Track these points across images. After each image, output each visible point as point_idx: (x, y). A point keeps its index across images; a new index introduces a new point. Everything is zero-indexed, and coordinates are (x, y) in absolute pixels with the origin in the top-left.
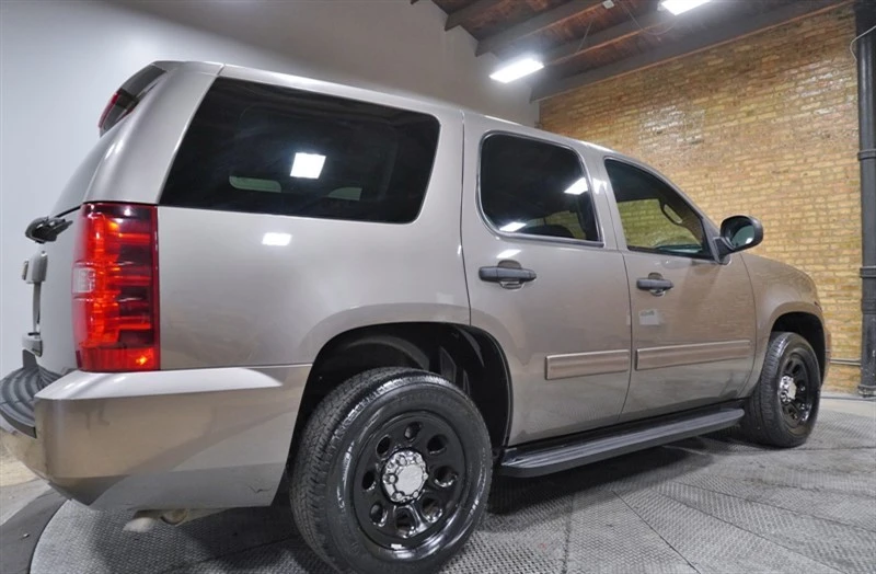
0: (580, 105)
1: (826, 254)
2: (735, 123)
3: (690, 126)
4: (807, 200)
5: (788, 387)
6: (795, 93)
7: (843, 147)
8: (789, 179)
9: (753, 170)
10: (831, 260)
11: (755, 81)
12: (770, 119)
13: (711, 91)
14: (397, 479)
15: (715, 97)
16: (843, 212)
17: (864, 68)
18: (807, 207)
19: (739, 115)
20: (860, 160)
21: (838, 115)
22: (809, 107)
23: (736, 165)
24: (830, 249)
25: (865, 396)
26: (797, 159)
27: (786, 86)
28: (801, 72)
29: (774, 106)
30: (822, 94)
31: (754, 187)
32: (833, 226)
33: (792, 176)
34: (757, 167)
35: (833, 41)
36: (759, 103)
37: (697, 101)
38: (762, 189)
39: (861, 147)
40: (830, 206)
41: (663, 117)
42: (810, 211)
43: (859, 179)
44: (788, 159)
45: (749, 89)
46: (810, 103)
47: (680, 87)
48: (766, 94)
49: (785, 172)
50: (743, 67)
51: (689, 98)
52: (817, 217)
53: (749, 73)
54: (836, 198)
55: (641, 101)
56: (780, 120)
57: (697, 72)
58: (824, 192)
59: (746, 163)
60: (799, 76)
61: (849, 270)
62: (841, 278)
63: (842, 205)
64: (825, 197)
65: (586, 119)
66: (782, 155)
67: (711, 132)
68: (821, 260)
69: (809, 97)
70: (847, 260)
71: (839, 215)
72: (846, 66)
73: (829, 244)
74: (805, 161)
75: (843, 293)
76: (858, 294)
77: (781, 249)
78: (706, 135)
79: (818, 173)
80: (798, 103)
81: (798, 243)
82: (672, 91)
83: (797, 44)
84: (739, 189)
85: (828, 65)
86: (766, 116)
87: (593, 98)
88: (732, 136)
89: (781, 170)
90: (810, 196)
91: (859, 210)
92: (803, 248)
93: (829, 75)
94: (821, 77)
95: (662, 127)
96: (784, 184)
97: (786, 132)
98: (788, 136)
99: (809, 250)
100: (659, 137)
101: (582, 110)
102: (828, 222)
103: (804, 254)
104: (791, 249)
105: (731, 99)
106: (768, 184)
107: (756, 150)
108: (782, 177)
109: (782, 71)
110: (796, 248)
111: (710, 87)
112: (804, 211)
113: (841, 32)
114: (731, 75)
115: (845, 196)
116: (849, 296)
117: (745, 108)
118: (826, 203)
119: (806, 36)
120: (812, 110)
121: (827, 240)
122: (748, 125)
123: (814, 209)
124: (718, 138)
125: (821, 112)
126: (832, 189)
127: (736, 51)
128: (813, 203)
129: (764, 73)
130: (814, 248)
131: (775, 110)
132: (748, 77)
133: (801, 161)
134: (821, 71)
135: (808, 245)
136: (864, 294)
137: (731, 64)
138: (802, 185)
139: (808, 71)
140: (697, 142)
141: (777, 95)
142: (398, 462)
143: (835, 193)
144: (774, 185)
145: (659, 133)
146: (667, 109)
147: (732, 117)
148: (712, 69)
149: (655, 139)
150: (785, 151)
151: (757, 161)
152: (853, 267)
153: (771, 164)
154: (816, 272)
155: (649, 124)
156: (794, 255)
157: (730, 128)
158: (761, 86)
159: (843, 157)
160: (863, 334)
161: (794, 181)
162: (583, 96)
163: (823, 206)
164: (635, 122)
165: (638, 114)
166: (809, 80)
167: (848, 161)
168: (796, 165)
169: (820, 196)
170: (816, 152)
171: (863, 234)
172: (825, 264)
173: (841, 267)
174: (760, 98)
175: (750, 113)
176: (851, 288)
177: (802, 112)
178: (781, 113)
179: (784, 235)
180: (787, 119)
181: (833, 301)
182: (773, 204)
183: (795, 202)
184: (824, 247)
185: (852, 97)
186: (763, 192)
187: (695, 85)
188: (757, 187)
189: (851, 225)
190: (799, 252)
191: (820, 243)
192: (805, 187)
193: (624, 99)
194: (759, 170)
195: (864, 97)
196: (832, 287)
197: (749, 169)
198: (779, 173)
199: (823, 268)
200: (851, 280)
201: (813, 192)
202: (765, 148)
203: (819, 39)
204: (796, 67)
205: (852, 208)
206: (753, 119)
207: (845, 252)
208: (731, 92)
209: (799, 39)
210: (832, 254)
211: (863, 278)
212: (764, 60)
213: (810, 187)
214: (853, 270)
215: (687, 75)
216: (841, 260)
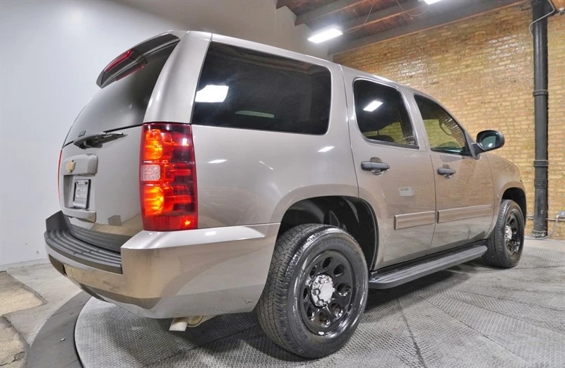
0: (360, 58)
1: (513, 152)
2: (459, 72)
3: (430, 73)
4: (502, 120)
5: (509, 233)
6: (495, 54)
7: (524, 88)
8: (491, 107)
9: (469, 101)
10: (516, 156)
11: (471, 46)
12: (480, 70)
13: (444, 51)
14: (320, 292)
15: (446, 56)
16: (523, 127)
17: (537, 41)
18: (502, 124)
19: (461, 67)
20: (535, 96)
21: (521, 68)
22: (503, 63)
23: (459, 98)
24: (515, 150)
25: (536, 237)
26: (496, 95)
27: (489, 50)
28: (498, 42)
29: (482, 62)
30: (512, 55)
31: (470, 112)
32: (517, 136)
33: (493, 105)
34: (472, 99)
35: (518, 23)
36: (473, 60)
37: (434, 58)
38: (475, 113)
39: (535, 88)
40: (515, 124)
41: (413, 67)
42: (504, 126)
43: (534, 108)
44: (491, 95)
45: (467, 51)
46: (504, 61)
47: (424, 49)
48: (478, 54)
49: (489, 102)
50: (463, 37)
51: (430, 55)
52: (508, 130)
53: (467, 41)
54: (519, 119)
55: (399, 57)
56: (486, 71)
57: (435, 40)
58: (512, 115)
59: (465, 97)
60: (498, 44)
61: (527, 162)
62: (522, 167)
63: (523, 123)
64: (513, 118)
65: (364, 67)
66: (487, 92)
67: (444, 77)
68: (510, 156)
69: (504, 57)
70: (526, 156)
71: (521, 129)
72: (526, 39)
73: (515, 146)
74: (501, 96)
75: (523, 176)
76: (532, 176)
78: (441, 79)
79: (508, 103)
80: (497, 60)
82: (420, 51)
83: (496, 25)
84: (460, 113)
85: (517, 38)
86: (478, 68)
87: (368, 54)
88: (457, 80)
89: (486, 101)
90: (504, 117)
91: (533, 126)
93: (516, 44)
94: (511, 45)
95: (413, 73)
96: (488, 110)
97: (489, 78)
98: (490, 81)
99: (502, 150)
100: (411, 79)
101: (362, 61)
102: (514, 134)
103: (500, 152)
105: (455, 57)
106: (478, 110)
107: (471, 89)
108: (486, 106)
109: (487, 40)
111: (443, 49)
112: (500, 127)
113: (523, 18)
114: (456, 42)
115: (525, 118)
116: (527, 178)
117: (464, 63)
118: (513, 122)
119: (502, 20)
120: (505, 65)
121: (514, 144)
122: (466, 73)
123: (506, 125)
124: (448, 81)
125: (511, 66)
126: (517, 113)
127: (459, 27)
128: (506, 122)
129: (476, 41)
130: (506, 149)
131: (483, 64)
132: (466, 44)
133: (498, 96)
134: (511, 41)
136: (536, 177)
137: (456, 35)
138: (499, 111)
139: (503, 41)
140: (434, 83)
141: (484, 55)
142: (319, 282)
143: (519, 116)
144: (482, 110)
145: (411, 77)
146: (416, 62)
147: (456, 68)
148: (444, 38)
149: (409, 80)
150: (489, 90)
151: (472, 95)
152: (529, 160)
153: (480, 97)
155: (405, 71)
157: (455, 75)
158: (474, 49)
159: (524, 94)
160: (536, 201)
161: (494, 108)
162: (362, 52)
163: (512, 124)
164: (395, 70)
165: (398, 64)
166: (503, 47)
167: (526, 97)
168: (495, 98)
169: (509, 117)
170: (507, 91)
171: (536, 141)
172: (513, 158)
173: (522, 160)
174: (473, 57)
175: (467, 66)
176: (528, 173)
177: (499, 66)
178: (486, 66)
180: (490, 70)
182: (481, 122)
183: (495, 121)
184: (512, 148)
185: (530, 58)
186: (475, 115)
187: (433, 47)
188: (473, 111)
189: (528, 135)
191: (509, 146)
192: (501, 112)
193: (389, 55)
194: (473, 101)
195: (537, 59)
197: (466, 100)
198: (485, 103)
200: (528, 168)
201: (506, 115)
202: (476, 88)
203: (510, 22)
204: (496, 39)
205: (529, 125)
206: (469, 69)
207: (525, 151)
208: (456, 53)
209: (498, 21)
210: (517, 152)
211: (536, 167)
212: (476, 34)
213: (504, 112)
214: (530, 162)
215: (429, 41)
216: (522, 156)
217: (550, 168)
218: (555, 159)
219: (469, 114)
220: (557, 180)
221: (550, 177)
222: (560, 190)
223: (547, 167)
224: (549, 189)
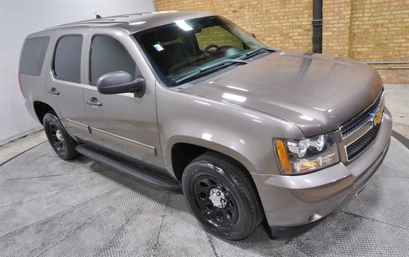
1: (298, 13)
10: (300, 16)
24: (299, 11)
61: (308, 21)
62: (304, 26)
68: (295, 16)
70: (307, 16)
73: (299, 7)
75: (305, 33)
76: (311, 33)
77: (277, 11)
81: (285, 8)
92: (287, 10)
99: (289, 11)
103: (288, 14)
104: (282, 11)
110: (284, 10)
116: (308, 35)
121: (298, 5)
130: (292, 10)
135: (289, 8)
136: (314, 33)
152: (309, 19)
154: (293, 22)
156: (283, 14)
171: (314, 2)
172: (297, 18)
173: (304, 20)
176: (308, 30)
179: (278, 3)
181: (301, 37)
184: (297, 9)
190: (285, 12)
191: (295, 7)
196: (300, 30)
199: (296, 20)
200: (309, 26)
207: (306, 12)
210: (300, 13)
211: (314, 26)
214: (309, 21)
216: (304, 16)
217: (324, 26)
218: (327, 18)
220: (328, 36)
221: (324, 34)
222: (331, 44)
223: (322, 25)
224: (323, 44)
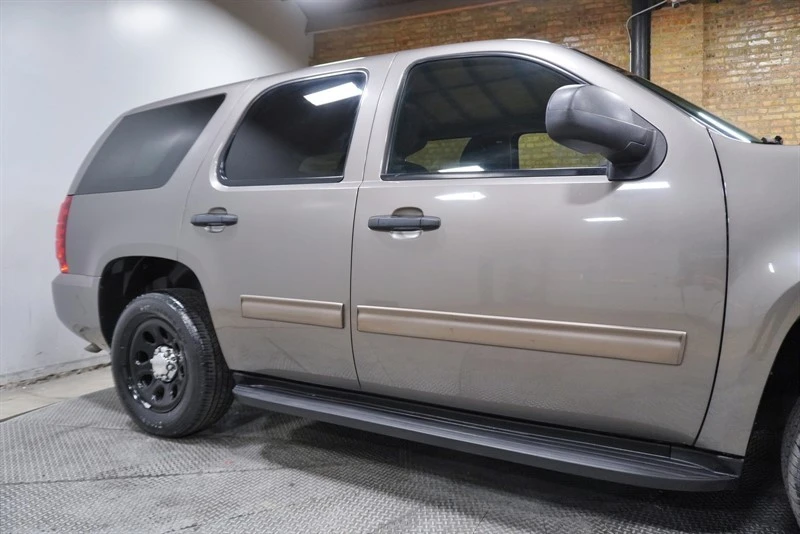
0: (361, 45)
31: (537, 145)
35: (610, 15)
38: (544, 147)
50: (530, 28)
53: (535, 33)
57: (485, 27)
60: (580, 44)
83: (579, 13)
87: (376, 38)
109: (564, 36)
113: (617, 9)
114: (517, 34)
119: (587, 7)
127: (523, 10)
129: (549, 36)
137: (519, 23)
148: (499, 25)
186: (545, 150)
188: (540, 145)
203: (598, 12)
204: (577, 35)
209: (581, 9)
212: (550, 24)
215: (477, 28)
219: (535, 148)
